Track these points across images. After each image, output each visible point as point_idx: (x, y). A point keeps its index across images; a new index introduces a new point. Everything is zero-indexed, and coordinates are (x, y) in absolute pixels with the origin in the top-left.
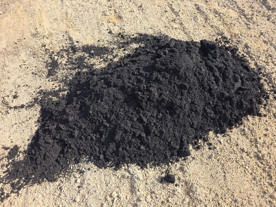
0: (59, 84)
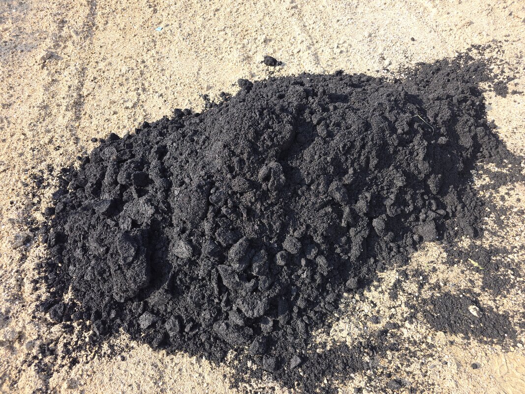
0: (506, 204)
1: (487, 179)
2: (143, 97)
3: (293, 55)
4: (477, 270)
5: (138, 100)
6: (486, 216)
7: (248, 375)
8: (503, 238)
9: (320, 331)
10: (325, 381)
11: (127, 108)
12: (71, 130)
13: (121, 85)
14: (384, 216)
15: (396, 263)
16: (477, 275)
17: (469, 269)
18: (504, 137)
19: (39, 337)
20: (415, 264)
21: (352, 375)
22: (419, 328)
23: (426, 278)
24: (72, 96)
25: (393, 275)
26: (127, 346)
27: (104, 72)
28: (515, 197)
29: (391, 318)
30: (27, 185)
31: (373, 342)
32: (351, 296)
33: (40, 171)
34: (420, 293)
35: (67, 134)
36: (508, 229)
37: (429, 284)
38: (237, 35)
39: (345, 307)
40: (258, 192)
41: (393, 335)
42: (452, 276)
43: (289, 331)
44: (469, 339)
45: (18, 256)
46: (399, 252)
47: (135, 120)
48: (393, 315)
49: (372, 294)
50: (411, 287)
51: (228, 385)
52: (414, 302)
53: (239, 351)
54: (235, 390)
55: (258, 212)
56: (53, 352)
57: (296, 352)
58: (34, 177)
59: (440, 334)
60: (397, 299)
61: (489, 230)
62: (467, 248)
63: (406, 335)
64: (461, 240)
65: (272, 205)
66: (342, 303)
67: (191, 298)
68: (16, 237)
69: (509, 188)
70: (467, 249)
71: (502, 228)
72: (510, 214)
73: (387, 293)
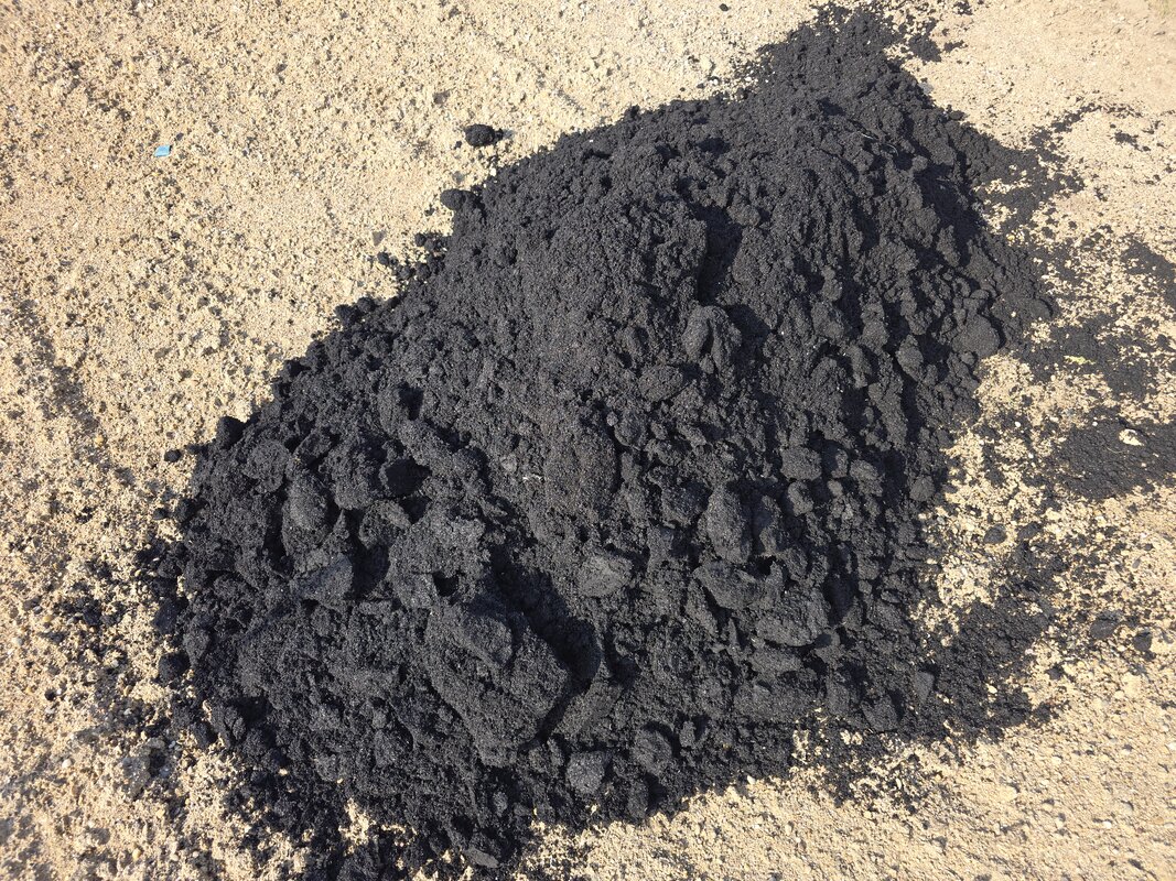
1: (1004, 209)
2: (230, 314)
3: (515, 109)
4: (1088, 369)
5: (225, 324)
6: (1043, 274)
7: (855, 761)
8: (1088, 298)
9: (921, 606)
10: (992, 690)
11: (209, 351)
12: (92, 460)
13: (155, 306)
14: (910, 337)
15: (964, 419)
16: (1094, 379)
17: (1076, 373)
18: (982, 128)
20: (991, 407)
22: (1074, 511)
23: (1023, 419)
24: (41, 379)
25: (972, 443)
26: (572, 852)
27: (86, 294)
28: (1065, 223)
29: (1017, 519)
31: (1019, 576)
32: (930, 514)
33: (76, 586)
34: (1034, 452)
35: (90, 471)
36: (1087, 280)
37: (1036, 428)
39: (936, 539)
40: (702, 383)
41: (1040, 547)
42: (1059, 398)
43: (873, 635)
44: (1152, 489)
45: (159, 811)
46: (956, 396)
47: (248, 371)
48: (1017, 511)
49: (960, 495)
50: (1012, 448)
51: (829, 803)
52: (1037, 472)
53: (810, 724)
54: (848, 803)
55: (718, 424)
57: (910, 666)
58: (65, 608)
59: (1109, 503)
60: (1005, 481)
61: (1060, 296)
62: (1049, 339)
63: (1060, 535)
64: (1033, 331)
65: (734, 398)
66: (927, 534)
67: (667, 669)
69: (1045, 210)
70: (1051, 342)
71: (1077, 282)
72: (1075, 254)
73: (983, 480)
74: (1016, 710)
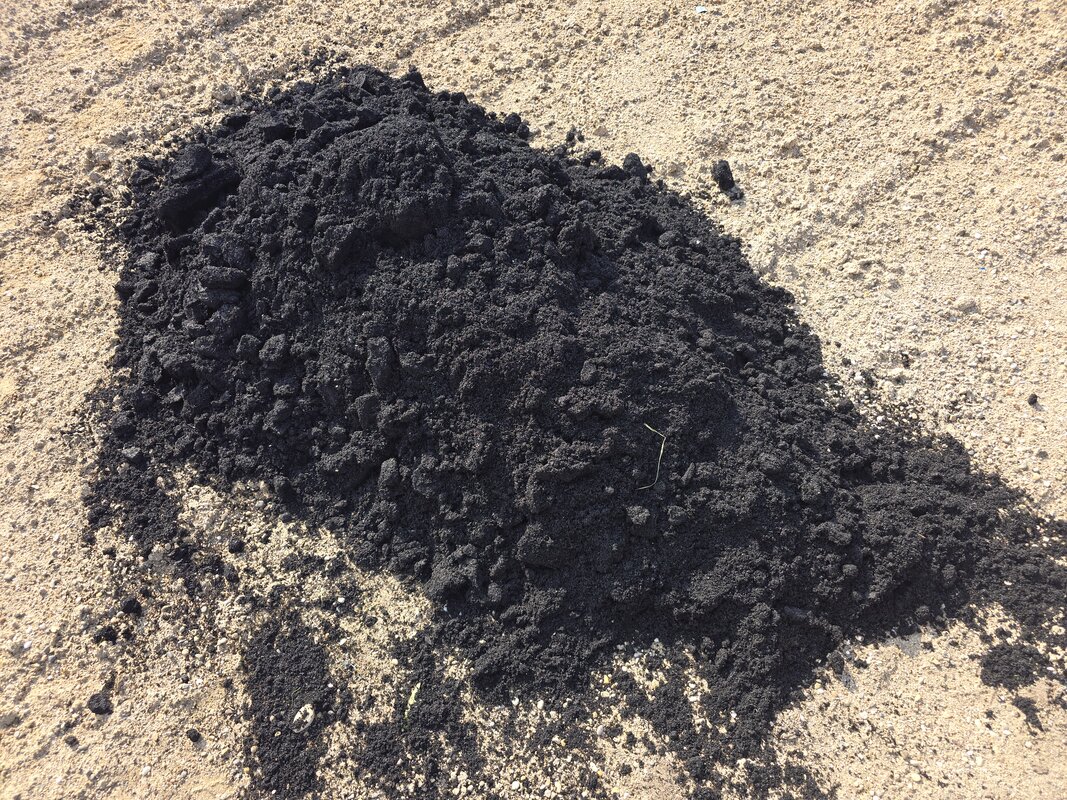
0: (600, 743)
1: (654, 684)
2: (527, 72)
3: (780, 205)
4: (401, 707)
5: (519, 70)
6: (547, 703)
7: (103, 405)
8: (509, 753)
9: (194, 472)
11: (492, 66)
12: (416, 39)
13: (536, 36)
15: (356, 548)
16: (388, 710)
17: (398, 692)
19: (108, 182)
20: (371, 583)
21: (131, 538)
23: (346, 609)
25: (330, 550)
26: (117, 264)
28: (630, 760)
29: (246, 570)
30: (306, 53)
31: (198, 557)
32: (267, 496)
33: (334, 51)
34: (308, 606)
35: (408, 39)
36: (534, 760)
37: (336, 620)
38: (770, 104)
39: (241, 491)
41: (217, 584)
42: (368, 658)
44: (247, 717)
45: (205, 106)
46: (380, 545)
48: (254, 573)
50: (318, 587)
51: (90, 389)
52: (286, 600)
56: (97, 203)
57: (149, 448)
58: (323, 52)
59: (236, 659)
60: (286, 571)
61: (513, 716)
62: (446, 676)
63: (222, 605)
64: (460, 660)
66: (245, 482)
68: (224, 87)
69: (651, 738)
70: (443, 676)
71: (532, 745)
72: (575, 757)
73: (291, 551)
74: (98, 518)
